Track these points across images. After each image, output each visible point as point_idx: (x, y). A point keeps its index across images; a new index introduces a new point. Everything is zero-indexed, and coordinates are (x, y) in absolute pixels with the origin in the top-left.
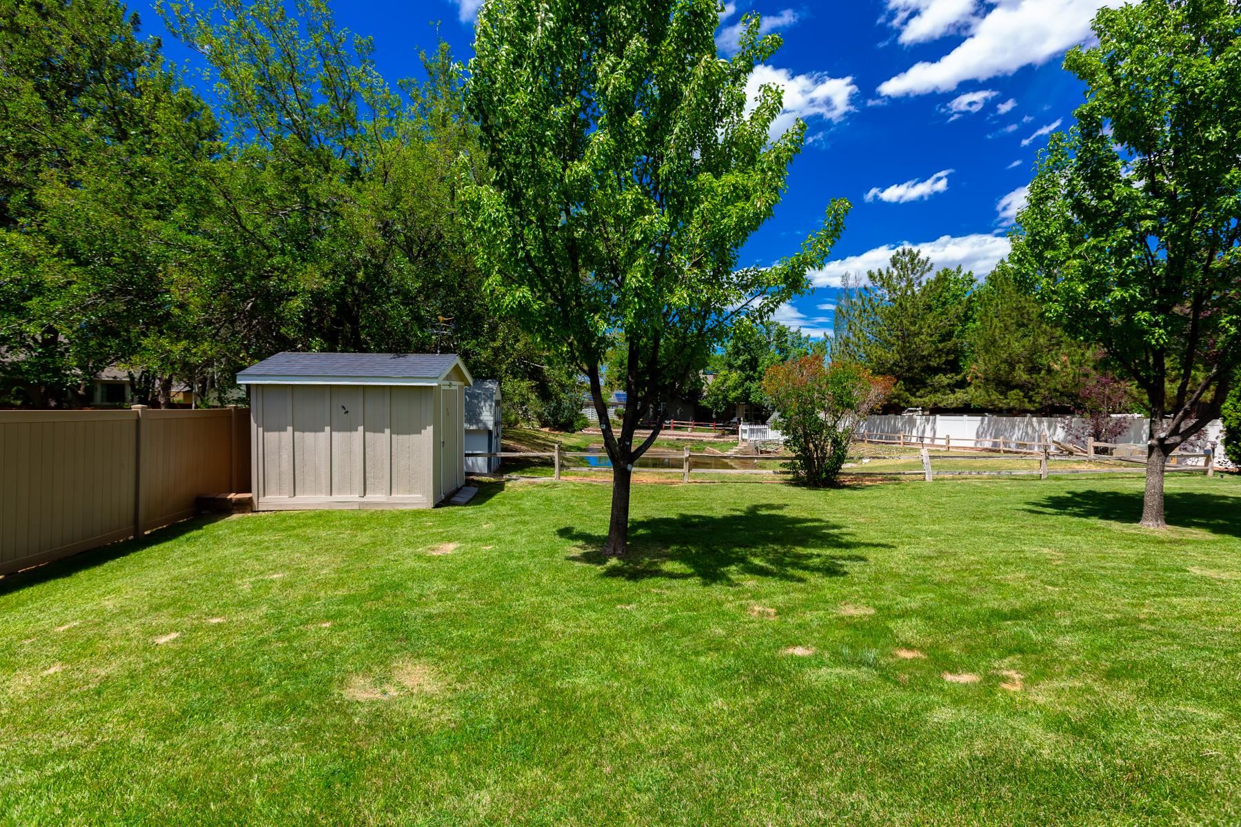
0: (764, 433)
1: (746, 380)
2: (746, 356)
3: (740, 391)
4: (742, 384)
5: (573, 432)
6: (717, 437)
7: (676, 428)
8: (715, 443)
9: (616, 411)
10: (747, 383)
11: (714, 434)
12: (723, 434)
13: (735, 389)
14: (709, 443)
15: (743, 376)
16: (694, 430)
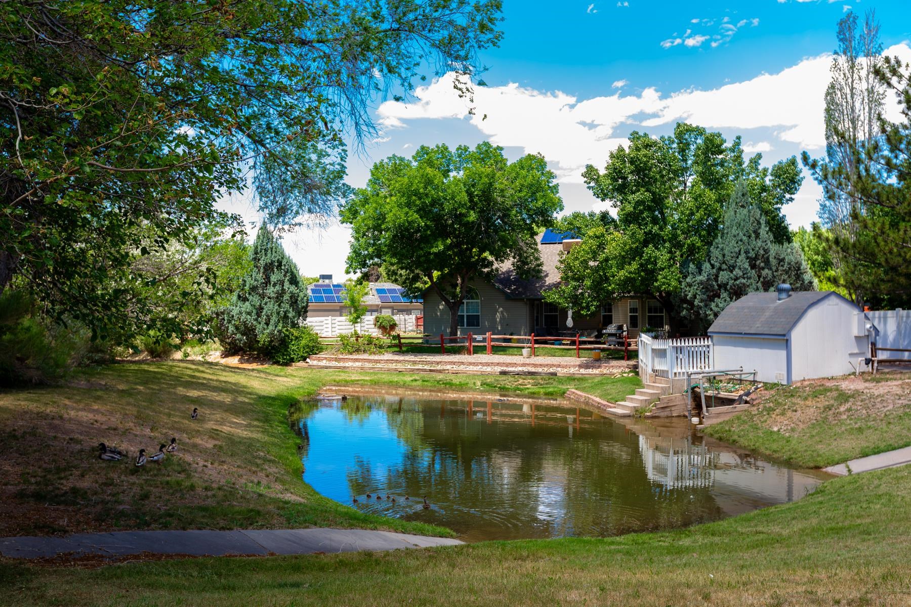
0: (705, 356)
1: (645, 243)
2: (642, 195)
3: (634, 266)
4: (636, 253)
5: (289, 362)
6: (587, 366)
7: (496, 350)
8: (582, 379)
9: (377, 320)
10: (649, 250)
11: (578, 361)
12: (598, 360)
13: (623, 261)
14: (571, 379)
15: (640, 235)
16: (534, 353)
